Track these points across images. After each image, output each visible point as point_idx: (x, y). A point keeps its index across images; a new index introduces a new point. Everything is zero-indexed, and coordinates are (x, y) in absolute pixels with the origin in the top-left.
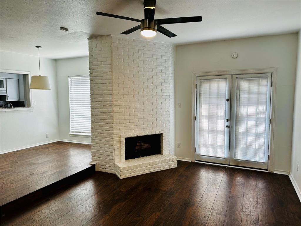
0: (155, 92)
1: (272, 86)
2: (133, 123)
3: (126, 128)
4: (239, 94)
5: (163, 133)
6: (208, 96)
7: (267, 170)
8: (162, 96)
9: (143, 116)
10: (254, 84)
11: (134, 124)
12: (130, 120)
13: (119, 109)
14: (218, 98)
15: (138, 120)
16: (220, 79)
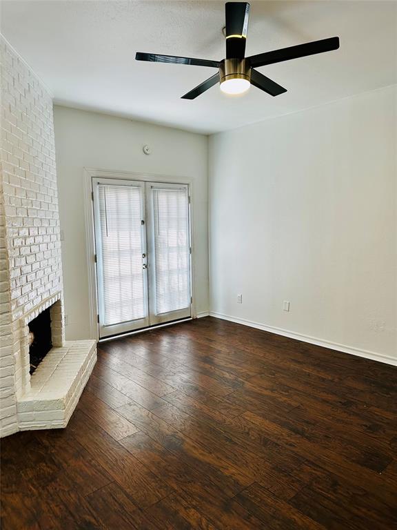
1: (189, 202)
4: (157, 212)
6: (115, 216)
7: (190, 317)
10: (173, 197)
14: (130, 219)
16: (132, 186)
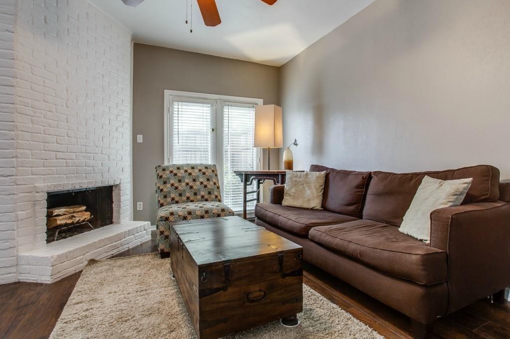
0: (106, 106)
2: (64, 161)
3: (49, 170)
5: (120, 183)
8: (119, 115)
9: (85, 147)
11: (66, 163)
12: (57, 153)
13: (31, 125)
15: (74, 154)
